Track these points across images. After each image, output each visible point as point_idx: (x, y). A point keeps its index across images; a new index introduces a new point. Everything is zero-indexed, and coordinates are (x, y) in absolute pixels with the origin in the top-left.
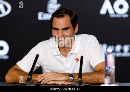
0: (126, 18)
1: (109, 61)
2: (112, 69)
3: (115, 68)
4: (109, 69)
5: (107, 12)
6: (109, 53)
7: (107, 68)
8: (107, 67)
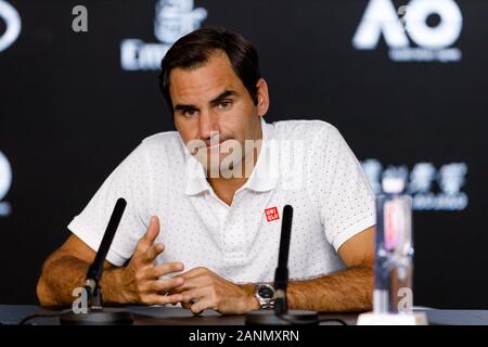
0: (450, 64)
1: (391, 225)
2: (402, 255)
3: (412, 251)
4: (389, 255)
5: (382, 39)
6: (389, 196)
7: (382, 253)
8: (384, 248)
